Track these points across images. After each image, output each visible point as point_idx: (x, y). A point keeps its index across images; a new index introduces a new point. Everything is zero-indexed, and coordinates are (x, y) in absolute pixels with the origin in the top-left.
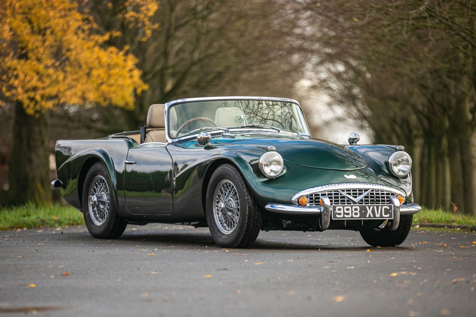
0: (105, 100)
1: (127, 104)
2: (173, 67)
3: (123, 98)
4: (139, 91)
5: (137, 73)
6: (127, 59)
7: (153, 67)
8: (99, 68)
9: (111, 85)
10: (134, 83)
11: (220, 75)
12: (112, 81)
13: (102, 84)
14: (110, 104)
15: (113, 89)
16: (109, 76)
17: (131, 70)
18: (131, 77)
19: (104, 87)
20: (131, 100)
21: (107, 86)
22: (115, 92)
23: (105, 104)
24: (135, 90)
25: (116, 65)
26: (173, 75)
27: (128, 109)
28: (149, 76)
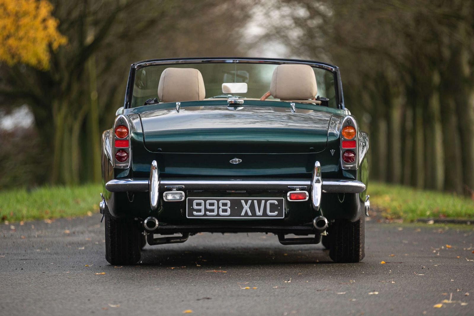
0: (13, 57)
1: (39, 62)
2: (95, 13)
3: (36, 54)
4: (55, 45)
5: (52, 24)
6: (40, 6)
7: (69, 13)
8: (5, 18)
9: (21, 39)
10: (50, 36)
11: (152, 23)
12: (21, 33)
13: (8, 37)
14: (19, 63)
15: (23, 43)
16: (18, 28)
17: (44, 20)
18: (45, 28)
19: (12, 42)
20: (45, 58)
21: (16, 39)
22: (25, 47)
23: (11, 62)
24: (50, 45)
25: (26, 14)
26: (96, 23)
27: (41, 68)
28: (65, 26)
